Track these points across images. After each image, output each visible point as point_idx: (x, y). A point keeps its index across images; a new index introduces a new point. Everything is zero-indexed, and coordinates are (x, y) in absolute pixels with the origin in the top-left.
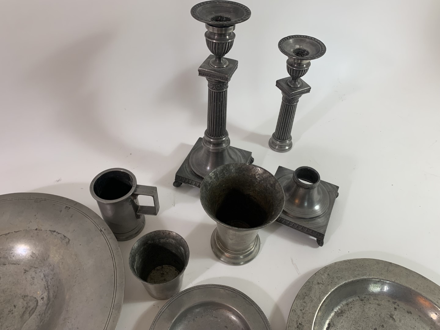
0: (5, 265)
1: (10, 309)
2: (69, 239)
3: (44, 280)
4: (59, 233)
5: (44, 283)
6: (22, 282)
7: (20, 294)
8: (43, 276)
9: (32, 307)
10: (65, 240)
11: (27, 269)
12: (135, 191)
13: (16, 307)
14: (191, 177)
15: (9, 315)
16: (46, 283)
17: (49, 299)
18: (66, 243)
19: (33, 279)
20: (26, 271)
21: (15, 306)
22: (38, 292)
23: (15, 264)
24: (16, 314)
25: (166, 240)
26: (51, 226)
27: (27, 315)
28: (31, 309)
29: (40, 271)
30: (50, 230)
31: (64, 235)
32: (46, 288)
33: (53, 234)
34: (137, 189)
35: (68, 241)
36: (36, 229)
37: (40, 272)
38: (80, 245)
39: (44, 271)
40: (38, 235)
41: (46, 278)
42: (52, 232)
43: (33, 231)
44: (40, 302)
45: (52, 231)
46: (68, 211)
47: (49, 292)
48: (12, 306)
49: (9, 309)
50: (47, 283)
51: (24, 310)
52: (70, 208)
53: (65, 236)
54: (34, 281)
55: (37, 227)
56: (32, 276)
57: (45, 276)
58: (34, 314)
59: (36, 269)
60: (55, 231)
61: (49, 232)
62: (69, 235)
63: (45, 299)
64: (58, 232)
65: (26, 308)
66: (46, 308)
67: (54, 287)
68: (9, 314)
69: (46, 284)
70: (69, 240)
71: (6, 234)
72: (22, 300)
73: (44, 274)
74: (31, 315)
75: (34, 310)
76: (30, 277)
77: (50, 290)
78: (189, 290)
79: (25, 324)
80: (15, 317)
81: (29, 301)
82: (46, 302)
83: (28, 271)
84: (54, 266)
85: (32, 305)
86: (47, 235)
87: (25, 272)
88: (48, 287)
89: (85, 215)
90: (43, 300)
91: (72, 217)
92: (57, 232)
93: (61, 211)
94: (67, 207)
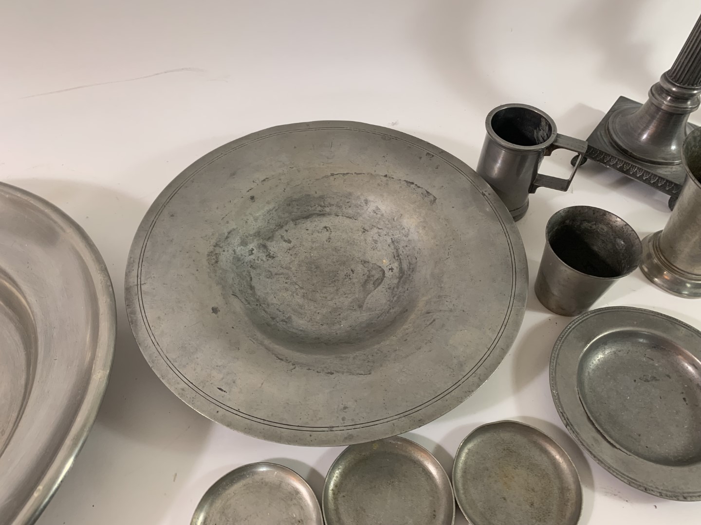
0: (338, 216)
1: (347, 273)
2: (435, 197)
3: (392, 247)
4: (419, 187)
5: (391, 250)
6: (359, 243)
7: (358, 258)
8: (391, 241)
9: (377, 277)
10: (428, 197)
11: (367, 228)
12: (556, 141)
13: (355, 272)
14: (610, 150)
15: (346, 280)
16: (394, 251)
17: (401, 270)
18: (431, 201)
19: (375, 243)
20: (365, 230)
21: (352, 271)
22: (384, 261)
23: (351, 218)
24: (355, 280)
25: (593, 225)
26: (407, 175)
27: (370, 286)
28: (375, 279)
29: (385, 233)
30: (405, 181)
31: (426, 191)
32: (396, 258)
33: (410, 186)
34: (558, 138)
35: (433, 199)
36: (386, 176)
37: (385, 235)
38: (453, 207)
39: (393, 235)
40: (387, 184)
41: (395, 244)
42: (409, 184)
43: (381, 177)
44: (388, 274)
45: (409, 182)
46: (431, 160)
47: (401, 262)
48: (349, 270)
49: (345, 273)
50: (397, 252)
51: (366, 278)
52: (433, 156)
53: (428, 192)
54: (377, 245)
55: (387, 173)
56: (374, 239)
57: (393, 242)
58: (381, 286)
59: (380, 231)
60: (412, 183)
61: (405, 182)
62: (434, 192)
63: (396, 270)
64: (418, 185)
65: (368, 277)
66: (399, 282)
67: (409, 257)
68: (345, 278)
69: (395, 253)
70: (435, 199)
71: (344, 174)
72: (362, 265)
73: (392, 239)
74: (377, 287)
75: (380, 281)
76: (371, 239)
77: (402, 261)
78: (612, 309)
79: (370, 296)
80: (354, 284)
81: (372, 268)
82: (397, 275)
83: (368, 231)
84: (409, 230)
85: (377, 275)
86: (401, 187)
87: (364, 232)
88: (398, 256)
89: (458, 170)
90: (392, 271)
91: (437, 168)
92: (416, 185)
93: (420, 158)
94: (428, 154)
